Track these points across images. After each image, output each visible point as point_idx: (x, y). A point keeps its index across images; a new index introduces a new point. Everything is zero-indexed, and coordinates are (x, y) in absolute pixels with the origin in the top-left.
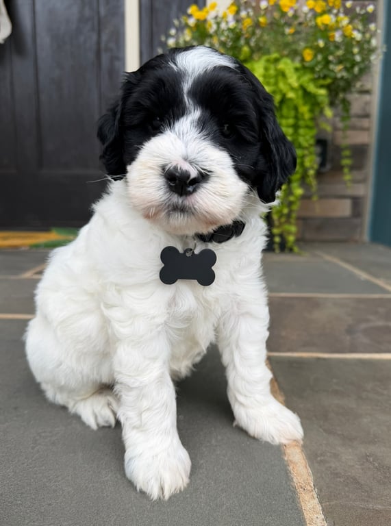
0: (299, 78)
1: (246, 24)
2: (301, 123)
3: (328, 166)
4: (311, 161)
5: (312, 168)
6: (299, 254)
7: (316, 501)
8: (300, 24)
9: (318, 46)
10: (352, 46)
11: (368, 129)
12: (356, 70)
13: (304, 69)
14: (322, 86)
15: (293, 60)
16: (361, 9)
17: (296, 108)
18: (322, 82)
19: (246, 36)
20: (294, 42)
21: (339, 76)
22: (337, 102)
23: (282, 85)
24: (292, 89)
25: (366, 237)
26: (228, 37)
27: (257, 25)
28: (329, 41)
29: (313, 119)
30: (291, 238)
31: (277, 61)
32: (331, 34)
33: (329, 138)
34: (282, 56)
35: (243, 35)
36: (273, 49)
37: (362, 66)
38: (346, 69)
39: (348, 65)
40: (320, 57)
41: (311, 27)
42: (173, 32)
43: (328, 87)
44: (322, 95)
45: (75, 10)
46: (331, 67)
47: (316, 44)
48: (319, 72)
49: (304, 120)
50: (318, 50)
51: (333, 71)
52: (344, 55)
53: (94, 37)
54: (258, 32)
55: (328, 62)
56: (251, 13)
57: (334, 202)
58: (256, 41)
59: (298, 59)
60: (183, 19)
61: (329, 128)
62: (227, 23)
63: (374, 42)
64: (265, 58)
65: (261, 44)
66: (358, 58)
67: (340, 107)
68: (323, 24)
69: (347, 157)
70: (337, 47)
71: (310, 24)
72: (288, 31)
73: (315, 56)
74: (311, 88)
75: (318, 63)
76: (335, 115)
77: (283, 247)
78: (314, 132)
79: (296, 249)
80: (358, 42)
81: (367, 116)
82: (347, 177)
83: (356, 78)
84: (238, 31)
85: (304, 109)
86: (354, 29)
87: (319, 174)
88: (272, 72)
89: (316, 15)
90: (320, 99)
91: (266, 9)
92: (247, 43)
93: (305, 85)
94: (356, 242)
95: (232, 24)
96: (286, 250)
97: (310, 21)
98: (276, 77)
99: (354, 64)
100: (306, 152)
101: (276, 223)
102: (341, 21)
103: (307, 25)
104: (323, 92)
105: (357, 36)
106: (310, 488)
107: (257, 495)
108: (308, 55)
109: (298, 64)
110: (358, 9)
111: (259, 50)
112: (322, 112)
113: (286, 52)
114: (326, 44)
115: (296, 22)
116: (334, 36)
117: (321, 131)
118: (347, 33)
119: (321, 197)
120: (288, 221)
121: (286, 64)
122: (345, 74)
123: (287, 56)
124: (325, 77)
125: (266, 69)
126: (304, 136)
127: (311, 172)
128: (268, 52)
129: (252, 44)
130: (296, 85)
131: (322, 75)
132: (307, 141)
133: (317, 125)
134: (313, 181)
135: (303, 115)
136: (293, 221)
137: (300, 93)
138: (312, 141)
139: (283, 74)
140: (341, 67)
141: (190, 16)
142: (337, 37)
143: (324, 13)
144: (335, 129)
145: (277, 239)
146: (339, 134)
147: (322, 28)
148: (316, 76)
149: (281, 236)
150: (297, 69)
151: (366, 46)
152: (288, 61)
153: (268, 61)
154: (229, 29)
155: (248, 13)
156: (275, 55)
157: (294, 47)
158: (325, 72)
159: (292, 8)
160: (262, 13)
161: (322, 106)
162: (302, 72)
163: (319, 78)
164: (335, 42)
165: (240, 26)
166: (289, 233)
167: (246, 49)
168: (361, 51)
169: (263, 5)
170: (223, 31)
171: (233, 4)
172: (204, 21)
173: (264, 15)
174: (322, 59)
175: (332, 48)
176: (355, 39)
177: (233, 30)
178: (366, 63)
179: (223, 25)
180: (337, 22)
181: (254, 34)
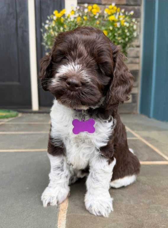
1: (78, 20)
9: (110, 29)
10: (125, 29)
11: (138, 63)
12: (127, 39)
16: (128, 13)
19: (79, 24)
20: (100, 27)
21: (120, 42)
25: (138, 112)
26: (71, 25)
27: (83, 20)
28: (115, 27)
32: (115, 24)
35: (77, 24)
37: (130, 37)
38: (124, 39)
39: (124, 37)
40: (110, 34)
41: (107, 20)
42: (47, 22)
45: (5, 9)
46: (117, 38)
51: (117, 40)
52: (121, 33)
53: (15, 22)
55: (115, 36)
56: (81, 14)
60: (51, 16)
63: (135, 27)
66: (128, 34)
68: (111, 20)
70: (119, 29)
73: (108, 34)
80: (128, 28)
81: (138, 57)
83: (128, 42)
84: (75, 22)
86: (127, 22)
89: (109, 16)
91: (87, 13)
94: (134, 114)
99: (126, 36)
105: (128, 25)
110: (127, 13)
114: (113, 28)
115: (100, 19)
116: (116, 25)
118: (122, 23)
122: (123, 41)
140: (119, 38)
141: (54, 15)
142: (118, 25)
143: (112, 14)
151: (131, 29)
154: (71, 21)
155: (79, 15)
158: (114, 40)
159: (98, 12)
164: (117, 27)
168: (129, 31)
169: (86, 11)
170: (69, 22)
171: (73, 11)
172: (60, 18)
173: (86, 16)
174: (112, 35)
175: (116, 30)
176: (126, 26)
177: (73, 22)
178: (132, 36)
179: (69, 20)
180: (119, 18)
181: (82, 23)
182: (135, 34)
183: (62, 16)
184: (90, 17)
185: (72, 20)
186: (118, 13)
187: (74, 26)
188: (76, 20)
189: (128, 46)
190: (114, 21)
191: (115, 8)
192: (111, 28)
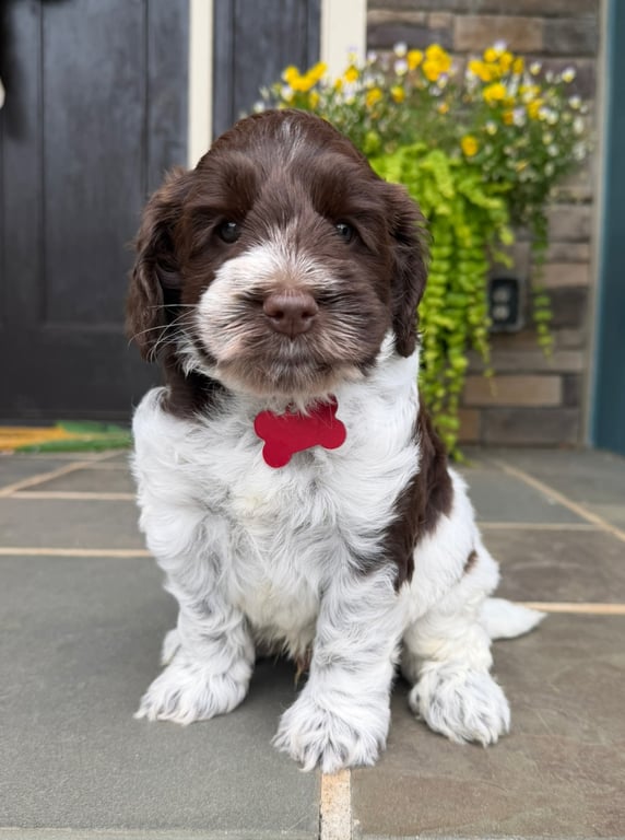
0: (456, 184)
1: (372, 99)
2: (463, 254)
3: (521, 323)
4: (479, 314)
5: (481, 325)
6: (464, 465)
9: (486, 134)
10: (541, 132)
11: (587, 262)
12: (549, 169)
13: (468, 167)
14: (496, 195)
15: (448, 154)
16: (555, 75)
17: (452, 230)
18: (496, 187)
19: (375, 115)
20: (449, 126)
21: (523, 177)
22: (524, 218)
23: (429, 194)
24: (446, 200)
25: (588, 440)
26: (345, 117)
27: (391, 100)
28: (505, 124)
29: (483, 247)
30: (451, 439)
31: (422, 154)
32: (506, 114)
33: (521, 276)
34: (431, 148)
35: (368, 114)
37: (561, 162)
38: (537, 168)
39: (537, 160)
40: (489, 150)
41: (478, 103)
42: (260, 107)
43: (507, 196)
44: (495, 209)
45: (109, 68)
46: (511, 164)
47: (483, 129)
48: (491, 172)
49: (464, 248)
50: (487, 139)
51: (512, 170)
52: (529, 145)
53: (139, 111)
54: (393, 111)
55: (504, 158)
56: (382, 81)
57: (533, 380)
58: (390, 124)
59: (456, 153)
60: (275, 89)
61: (508, 262)
62: (343, 95)
63: (579, 126)
64: (403, 150)
65: (398, 129)
66: (553, 151)
67: (531, 226)
68: (493, 99)
69: (543, 308)
70: (519, 132)
71: (473, 99)
72: (443, 107)
73: (481, 149)
74: (478, 198)
75: (490, 158)
76: (519, 239)
78: (485, 267)
79: (459, 456)
80: (554, 128)
81: (585, 239)
82: (546, 340)
83: (553, 179)
84: (360, 107)
85: (465, 233)
86: (548, 106)
87: (492, 337)
88: (414, 172)
89: (483, 85)
90: (494, 215)
91: (406, 75)
92: (376, 127)
93: (469, 192)
94: (571, 447)
97: (475, 92)
98: (421, 180)
99: (547, 159)
100: (471, 300)
102: (525, 94)
103: (470, 100)
104: (496, 204)
105: (552, 117)
109: (455, 160)
110: (549, 77)
111: (394, 137)
112: (497, 235)
113: (434, 142)
114: (499, 129)
115: (451, 96)
116: (511, 117)
117: (497, 266)
118: (533, 112)
119: (499, 374)
120: (445, 410)
121: (436, 159)
122: (532, 175)
123: (440, 146)
124: (501, 180)
125: (405, 168)
126: (467, 274)
127: (480, 332)
128: (411, 141)
129: (383, 127)
131: (495, 177)
132: (472, 282)
133: (489, 257)
134: (483, 346)
135: (462, 240)
136: (453, 409)
137: (460, 205)
138: (482, 283)
139: (429, 176)
140: (522, 165)
141: (285, 84)
142: (518, 118)
143: (496, 80)
144: (531, 261)
147: (492, 104)
148: (484, 178)
150: (453, 169)
151: (564, 133)
152: (439, 155)
153: (408, 155)
154: (346, 106)
155: (376, 82)
156: (419, 146)
157: (449, 133)
158: (500, 171)
160: (399, 81)
161: (497, 225)
162: (464, 171)
163: (490, 181)
164: (514, 126)
166: (448, 430)
167: (372, 137)
168: (557, 140)
169: (401, 68)
170: (338, 108)
171: (353, 67)
172: (307, 94)
173: (402, 85)
174: (494, 153)
175: (511, 134)
176: (545, 121)
177: (353, 107)
178: (568, 158)
179: (338, 100)
180: (518, 95)
181: (385, 113)
182: (579, 151)
183: (312, 88)
184: (415, 91)
185: (349, 99)
186: (516, 78)
187: (356, 121)
188: (362, 101)
189: (554, 192)
190: (501, 105)
191: (508, 58)
192: (491, 128)
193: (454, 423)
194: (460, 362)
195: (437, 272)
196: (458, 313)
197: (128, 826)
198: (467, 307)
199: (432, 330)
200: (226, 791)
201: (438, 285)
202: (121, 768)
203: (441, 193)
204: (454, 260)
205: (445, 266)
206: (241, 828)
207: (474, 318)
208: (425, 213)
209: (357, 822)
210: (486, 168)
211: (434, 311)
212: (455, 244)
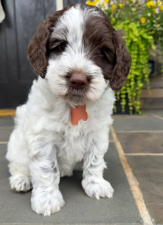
0: (139, 32)
1: (113, 8)
2: (141, 53)
3: (155, 73)
4: (146, 71)
5: (147, 74)
6: (141, 115)
7: (144, 203)
8: (139, 6)
13: (141, 27)
14: (150, 35)
15: (136, 23)
17: (138, 46)
18: (150, 33)
19: (114, 13)
20: (136, 15)
21: (158, 29)
22: (158, 42)
23: (131, 35)
24: (136, 37)
27: (118, 8)
28: (153, 14)
29: (147, 51)
30: (138, 108)
31: (128, 24)
32: (154, 10)
33: (155, 60)
34: (131, 22)
35: (112, 13)
36: (126, 18)
38: (162, 26)
39: (162, 24)
40: (149, 21)
41: (144, 7)
43: (153, 35)
44: (150, 39)
46: (155, 25)
47: (147, 15)
48: (149, 28)
49: (142, 51)
50: (148, 18)
51: (155, 27)
52: (160, 19)
54: (119, 11)
55: (152, 23)
56: (116, 2)
57: (159, 90)
58: (118, 15)
59: (138, 22)
61: (154, 55)
62: (104, 7)
64: (122, 23)
65: (121, 17)
67: (160, 44)
68: (150, 6)
70: (157, 16)
71: (143, 6)
72: (134, 9)
73: (146, 21)
74: (145, 36)
75: (148, 24)
76: (157, 49)
77: (134, 112)
78: (147, 57)
79: (140, 113)
84: (109, 11)
85: (142, 46)
87: (150, 77)
88: (126, 29)
89: (146, 1)
90: (150, 41)
92: (114, 16)
93: (142, 34)
95: (107, 8)
96: (136, 113)
97: (144, 4)
98: (128, 31)
100: (143, 66)
101: (130, 100)
102: (158, 4)
103: (142, 6)
104: (151, 38)
106: (141, 199)
107: (119, 201)
108: (143, 20)
109: (138, 25)
111: (120, 19)
112: (150, 47)
113: (133, 20)
114: (151, 15)
115: (137, 5)
116: (155, 11)
117: (151, 56)
118: (161, 9)
119: (152, 88)
120: (136, 99)
121: (133, 25)
122: (161, 28)
123: (133, 21)
124: (152, 30)
126: (142, 59)
127: (147, 76)
128: (124, 20)
129: (117, 16)
130: (137, 35)
131: (150, 30)
132: (144, 61)
133: (148, 54)
134: (147, 80)
135: (141, 49)
136: (138, 99)
137: (140, 38)
138: (146, 61)
139: (131, 30)
140: (159, 25)
142: (157, 11)
144: (158, 55)
145: (131, 108)
146: (160, 57)
147: (149, 7)
148: (147, 30)
149: (133, 106)
150: (138, 28)
153: (124, 24)
154: (106, 10)
155: (114, 3)
156: (127, 21)
157: (136, 17)
158: (152, 28)
160: (121, 1)
161: (151, 44)
162: (140, 29)
163: (149, 31)
164: (156, 14)
165: (110, 9)
166: (137, 105)
173: (122, 3)
175: (154, 17)
179: (103, 9)
180: (157, 4)
181: (117, 12)
184: (126, 5)
187: (108, 15)
190: (152, 8)
192: (149, 15)
193: (139, 103)
194: (141, 85)
195: (134, 59)
196: (140, 70)
197: (85, 223)
198: (142, 68)
199: (133, 76)
200: (111, 211)
201: (134, 62)
202: (77, 205)
203: (135, 35)
204: (138, 55)
205: (136, 57)
206: (120, 222)
207: (144, 72)
208: (129, 41)
209: (153, 220)
210: (148, 27)
211: (133, 70)
212: (139, 50)
